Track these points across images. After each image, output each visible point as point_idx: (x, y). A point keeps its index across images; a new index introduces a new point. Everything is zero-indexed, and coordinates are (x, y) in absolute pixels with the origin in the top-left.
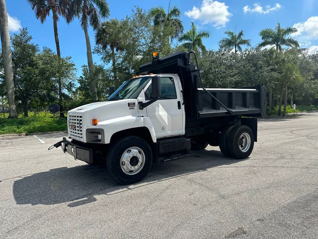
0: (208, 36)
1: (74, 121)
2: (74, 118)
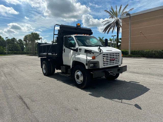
1: (112, 57)
2: (112, 55)
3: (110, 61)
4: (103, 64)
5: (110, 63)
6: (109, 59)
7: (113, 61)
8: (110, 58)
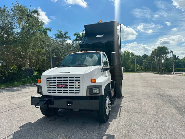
0: (51, 30)
1: (62, 82)
2: (62, 79)
3: (58, 88)
4: (48, 90)
5: (58, 90)
6: (56, 84)
7: (63, 88)
8: (58, 83)
